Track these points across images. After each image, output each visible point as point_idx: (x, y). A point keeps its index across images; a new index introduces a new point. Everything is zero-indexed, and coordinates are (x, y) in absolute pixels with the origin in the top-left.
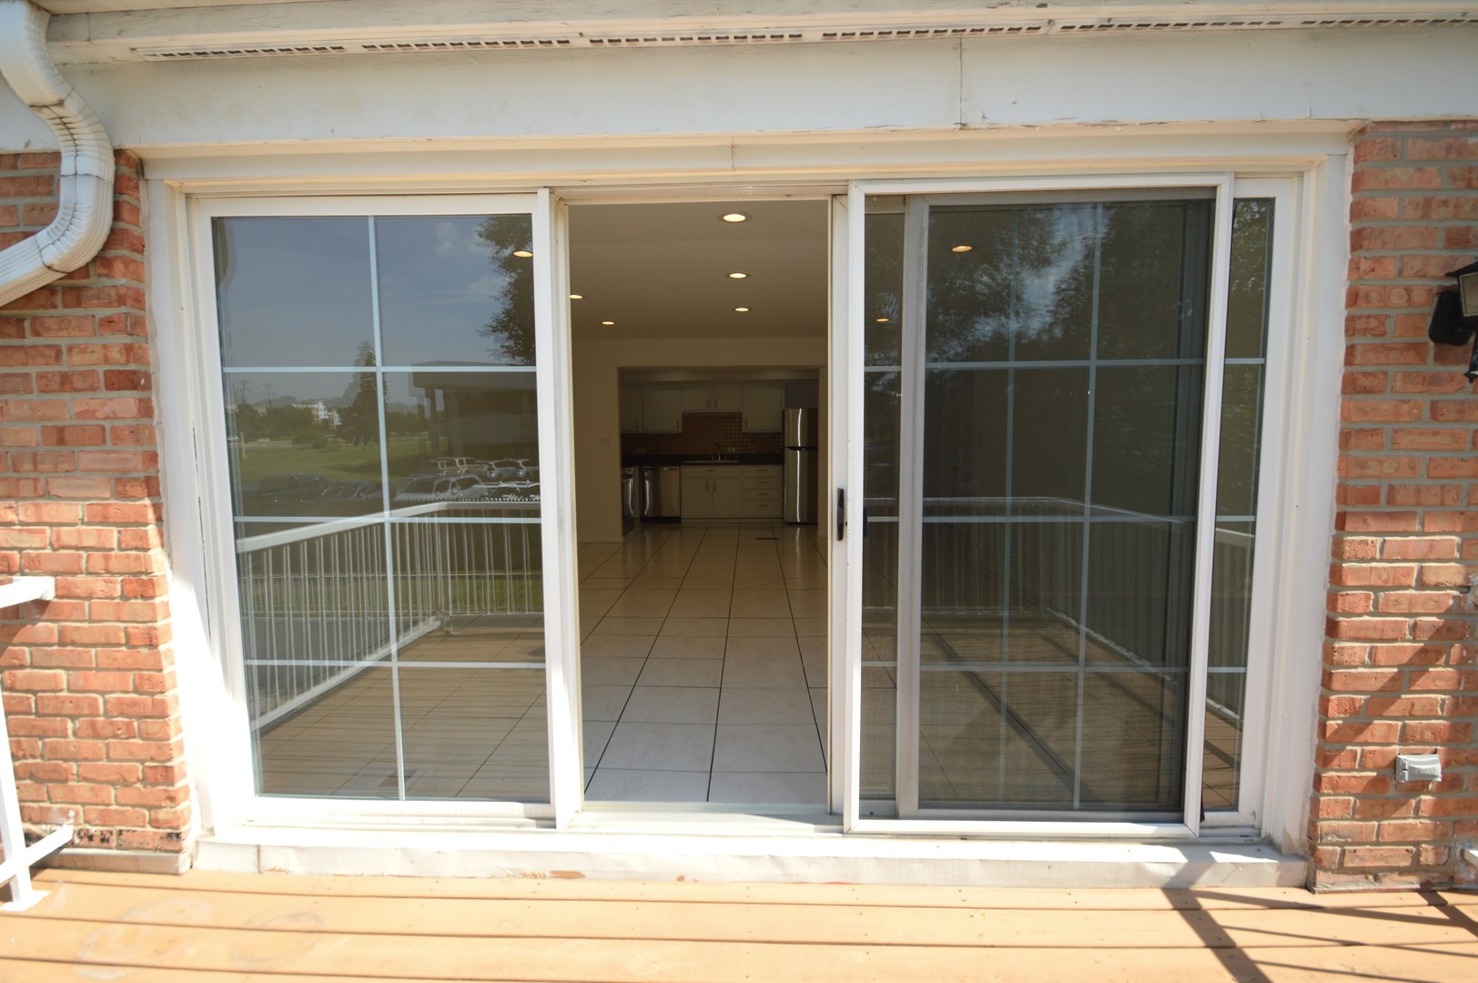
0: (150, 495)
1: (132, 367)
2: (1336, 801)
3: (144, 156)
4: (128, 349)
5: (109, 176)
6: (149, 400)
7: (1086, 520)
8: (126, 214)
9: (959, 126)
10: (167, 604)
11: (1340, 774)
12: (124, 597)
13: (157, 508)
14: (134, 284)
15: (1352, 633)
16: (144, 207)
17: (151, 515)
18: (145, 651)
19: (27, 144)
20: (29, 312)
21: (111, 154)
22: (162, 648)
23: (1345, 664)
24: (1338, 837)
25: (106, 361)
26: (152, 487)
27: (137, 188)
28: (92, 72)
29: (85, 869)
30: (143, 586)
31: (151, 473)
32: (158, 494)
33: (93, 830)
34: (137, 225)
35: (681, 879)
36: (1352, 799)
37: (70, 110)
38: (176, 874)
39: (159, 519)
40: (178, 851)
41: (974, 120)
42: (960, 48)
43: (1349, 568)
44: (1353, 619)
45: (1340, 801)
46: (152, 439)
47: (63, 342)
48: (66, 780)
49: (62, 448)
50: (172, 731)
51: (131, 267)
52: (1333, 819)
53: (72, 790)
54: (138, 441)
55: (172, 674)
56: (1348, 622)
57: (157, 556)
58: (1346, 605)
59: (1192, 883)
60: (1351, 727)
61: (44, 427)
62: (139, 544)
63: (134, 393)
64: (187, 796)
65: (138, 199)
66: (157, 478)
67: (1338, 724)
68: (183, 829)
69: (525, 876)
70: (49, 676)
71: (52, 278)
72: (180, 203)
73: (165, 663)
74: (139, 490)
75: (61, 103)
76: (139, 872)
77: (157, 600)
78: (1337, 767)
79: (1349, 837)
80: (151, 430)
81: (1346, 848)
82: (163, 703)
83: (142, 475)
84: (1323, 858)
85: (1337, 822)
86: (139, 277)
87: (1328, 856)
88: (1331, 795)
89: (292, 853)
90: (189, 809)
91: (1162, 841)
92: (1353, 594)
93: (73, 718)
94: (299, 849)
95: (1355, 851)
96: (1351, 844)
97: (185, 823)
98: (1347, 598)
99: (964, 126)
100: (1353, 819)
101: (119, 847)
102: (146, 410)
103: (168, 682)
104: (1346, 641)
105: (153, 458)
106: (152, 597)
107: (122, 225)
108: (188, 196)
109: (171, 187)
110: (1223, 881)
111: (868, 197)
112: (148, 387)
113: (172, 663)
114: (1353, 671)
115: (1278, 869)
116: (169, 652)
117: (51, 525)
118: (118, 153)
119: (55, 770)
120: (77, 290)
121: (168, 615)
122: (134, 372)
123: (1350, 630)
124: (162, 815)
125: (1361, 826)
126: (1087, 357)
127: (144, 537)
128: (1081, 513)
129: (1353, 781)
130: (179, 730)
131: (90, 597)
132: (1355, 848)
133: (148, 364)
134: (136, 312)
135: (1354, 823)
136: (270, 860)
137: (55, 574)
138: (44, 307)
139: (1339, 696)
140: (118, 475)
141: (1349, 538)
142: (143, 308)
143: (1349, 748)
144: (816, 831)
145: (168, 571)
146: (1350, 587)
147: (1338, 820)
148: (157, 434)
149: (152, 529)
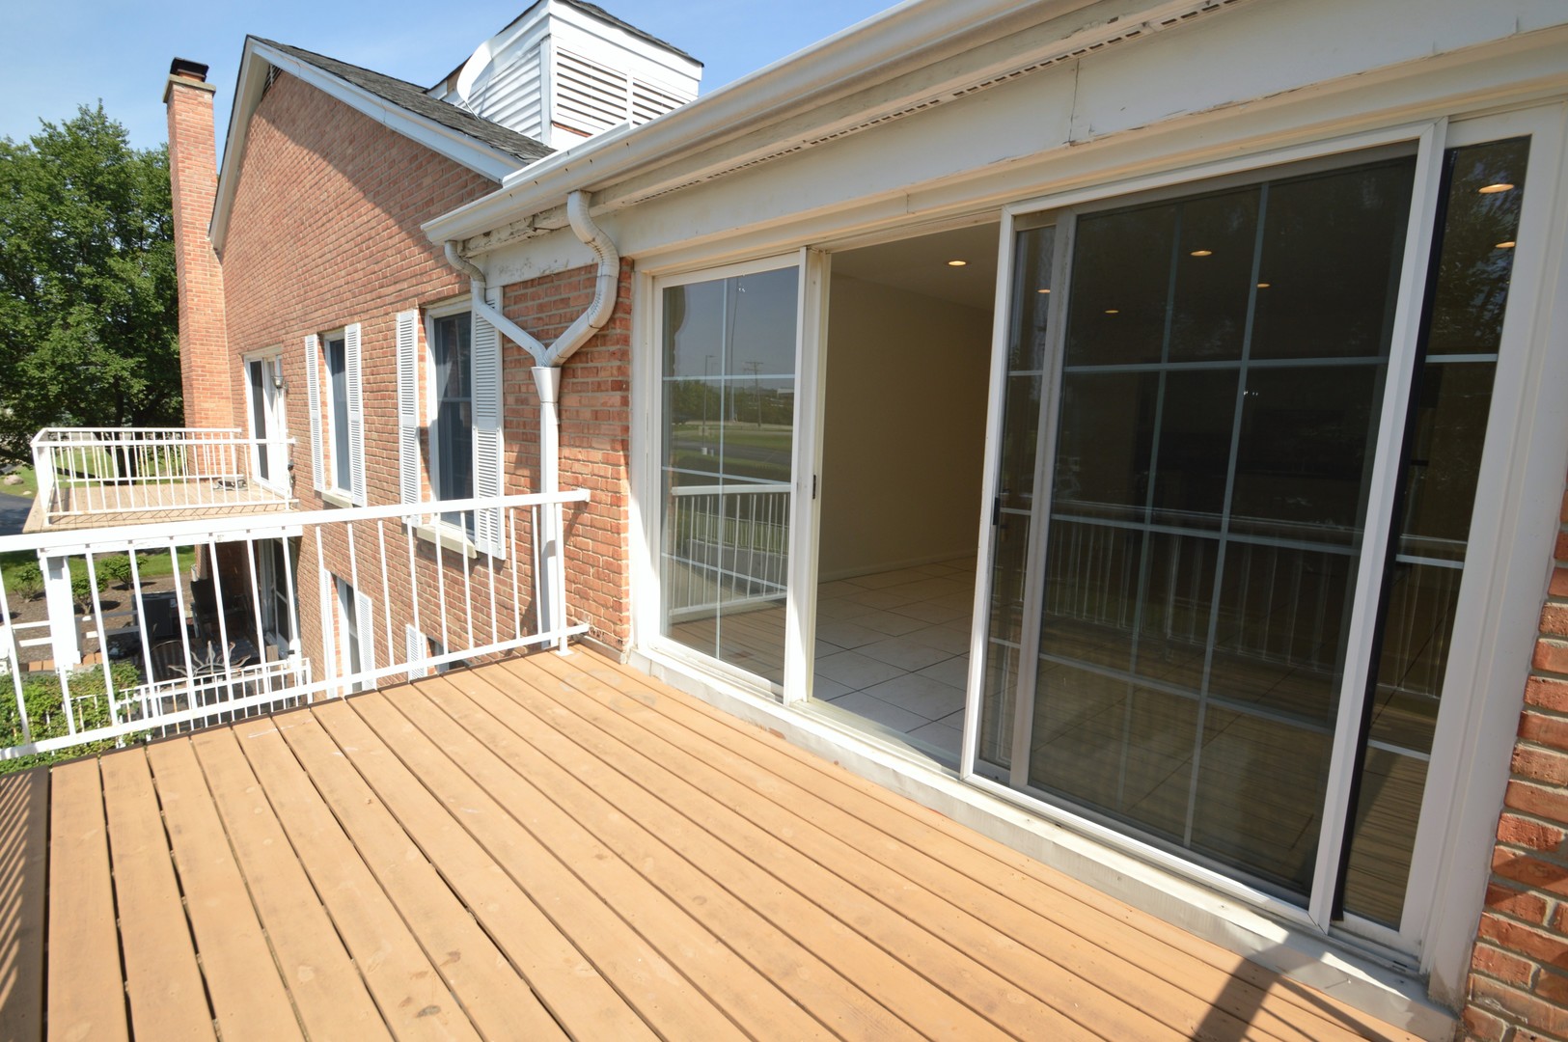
0: (623, 450)
1: (620, 378)
2: (1504, 957)
3: (634, 258)
4: (619, 368)
5: (616, 273)
6: (627, 397)
7: (1224, 537)
8: (622, 294)
9: (1068, 144)
10: (627, 512)
11: (1513, 922)
12: (611, 505)
13: (626, 457)
14: (625, 332)
15: (1551, 737)
16: (633, 288)
17: (622, 461)
18: (616, 535)
19: (593, 260)
20: (589, 349)
21: (617, 261)
22: (622, 535)
23: (1533, 775)
24: (1503, 1005)
25: (612, 375)
26: (625, 445)
27: (630, 277)
28: (615, 215)
29: (591, 649)
30: (617, 501)
31: (625, 437)
32: (628, 449)
33: (596, 629)
34: (628, 298)
35: (836, 763)
36: (1534, 966)
37: (598, 242)
38: (619, 663)
39: (627, 464)
40: (621, 651)
41: (1081, 135)
42: (1078, 68)
43: (1550, 646)
44: (1554, 718)
45: (1511, 959)
46: (627, 418)
47: (599, 365)
48: (588, 600)
49: (597, 422)
50: (623, 583)
51: (623, 323)
52: (1497, 979)
53: (590, 605)
54: (620, 420)
55: (627, 551)
56: (1545, 720)
57: (624, 484)
58: (1542, 696)
59: (1285, 971)
60: (1537, 865)
61: (592, 411)
62: (616, 476)
63: (619, 393)
64: (628, 622)
65: (630, 283)
66: (628, 441)
67: (1514, 854)
68: (624, 639)
69: (757, 725)
70: (585, 542)
71: (595, 331)
72: (650, 281)
73: (622, 544)
74: (619, 446)
75: (594, 240)
76: (607, 657)
77: (622, 509)
78: (1508, 911)
79: (1523, 1014)
80: (627, 413)
81: (1518, 1027)
82: (620, 566)
83: (620, 438)
84: (1476, 1024)
85: (1506, 986)
86: (627, 328)
87: (1485, 1025)
88: (1497, 946)
89: (663, 670)
90: (629, 630)
91: (1274, 917)
92: (1556, 684)
93: (593, 566)
94: (666, 668)
95: (1533, 1038)
96: (1529, 1027)
97: (626, 636)
98: (1543, 685)
99: (1072, 143)
100: (1532, 992)
101: (602, 641)
102: (625, 402)
103: (623, 555)
104: (1537, 744)
105: (626, 429)
106: (620, 506)
107: (621, 300)
108: (653, 278)
109: (645, 274)
110: (1327, 988)
111: (1015, 217)
112: (627, 389)
113: (627, 545)
114: (1549, 789)
115: (1410, 1010)
116: (626, 539)
117: (591, 462)
118: (621, 259)
119: (586, 593)
120: (604, 336)
121: (627, 518)
122: (620, 381)
123: (1546, 732)
124: (618, 628)
125: (1547, 1009)
126: (1238, 357)
127: (618, 473)
128: (1217, 528)
129: (1537, 941)
130: (627, 584)
131: (600, 503)
132: (1534, 1034)
133: (628, 376)
134: (625, 347)
135: (1534, 999)
136: (656, 671)
137: (591, 489)
138: (594, 346)
139: (1520, 817)
140: (613, 437)
141: (1555, 605)
142: (628, 345)
143: (1534, 893)
144: (943, 771)
145: (629, 494)
146: (1547, 671)
147: (1507, 983)
148: (630, 416)
149: (623, 468)
